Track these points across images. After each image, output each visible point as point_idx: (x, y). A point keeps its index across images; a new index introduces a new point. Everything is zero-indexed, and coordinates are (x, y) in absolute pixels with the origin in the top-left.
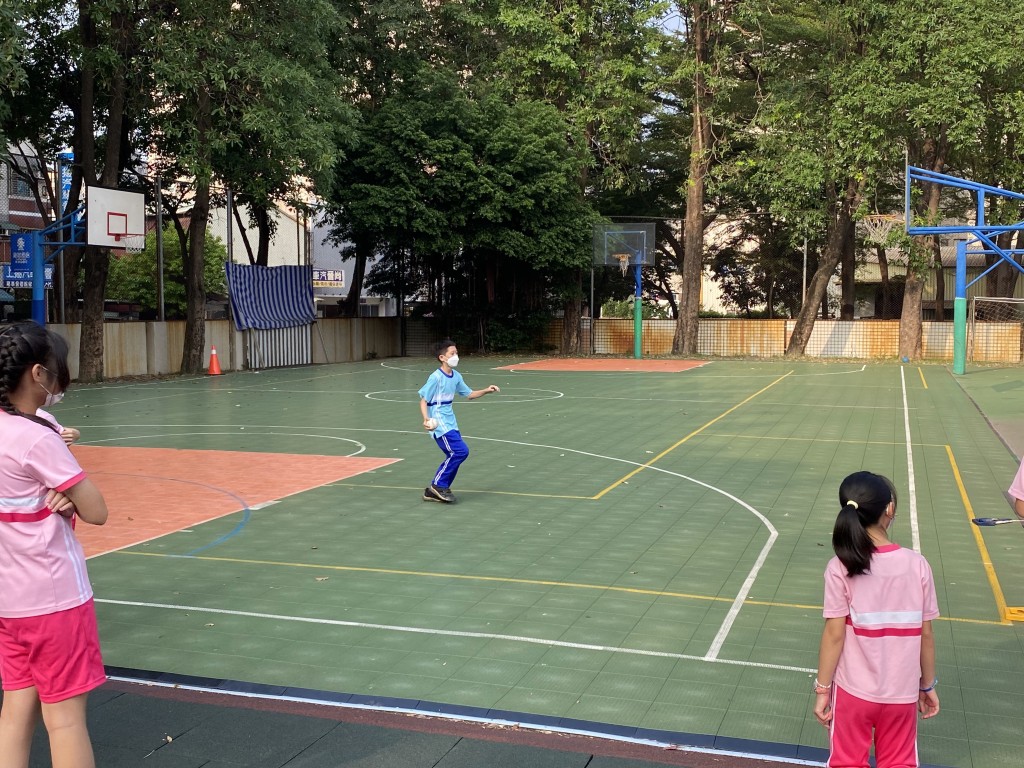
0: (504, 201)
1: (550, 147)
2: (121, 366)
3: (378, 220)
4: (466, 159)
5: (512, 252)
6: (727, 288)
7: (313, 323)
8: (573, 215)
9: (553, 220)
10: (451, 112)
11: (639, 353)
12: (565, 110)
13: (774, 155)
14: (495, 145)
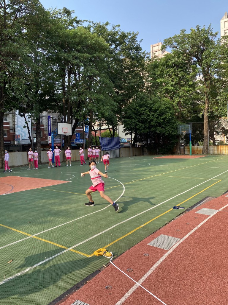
0: (156, 121)
1: (166, 108)
2: (75, 158)
3: (129, 126)
4: (147, 112)
5: (159, 132)
7: (120, 149)
8: (174, 123)
9: (169, 124)
10: (144, 102)
11: (191, 154)
12: (173, 99)
13: (223, 105)
14: (154, 108)
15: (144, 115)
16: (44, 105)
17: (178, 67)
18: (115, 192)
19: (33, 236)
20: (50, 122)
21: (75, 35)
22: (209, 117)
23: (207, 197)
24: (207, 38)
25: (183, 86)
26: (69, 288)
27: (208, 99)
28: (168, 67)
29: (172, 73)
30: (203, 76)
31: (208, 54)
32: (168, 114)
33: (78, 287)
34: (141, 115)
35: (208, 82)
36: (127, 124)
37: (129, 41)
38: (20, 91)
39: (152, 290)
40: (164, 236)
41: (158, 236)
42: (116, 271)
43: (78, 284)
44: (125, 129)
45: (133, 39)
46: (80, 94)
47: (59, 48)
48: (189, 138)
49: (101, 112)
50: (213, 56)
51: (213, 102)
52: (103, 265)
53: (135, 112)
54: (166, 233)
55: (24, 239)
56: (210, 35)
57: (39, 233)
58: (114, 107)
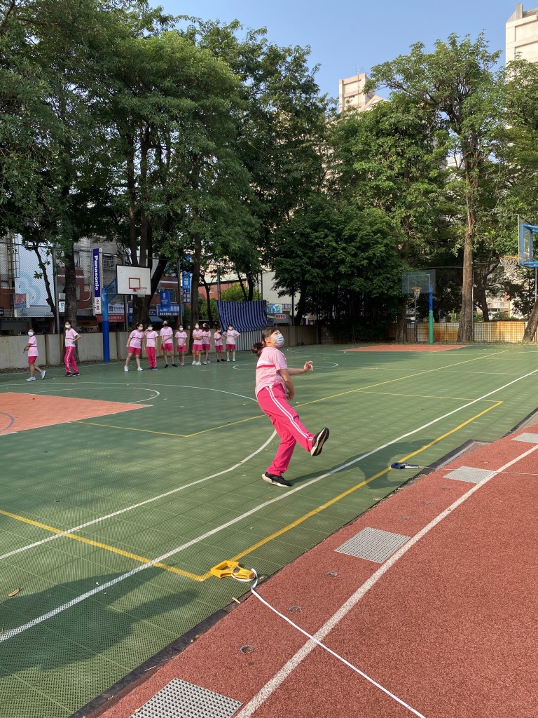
0: (352, 262)
1: (375, 233)
3: (286, 276)
4: (330, 241)
5: (358, 289)
6: (516, 304)
8: (393, 268)
9: (381, 271)
10: (323, 217)
11: (431, 341)
12: (391, 212)
13: (508, 228)
14: (346, 233)
15: (323, 248)
16: (84, 224)
17: (404, 133)
18: (256, 431)
19: (67, 534)
20: (98, 264)
21: (158, 54)
22: (474, 255)
23: (470, 442)
24: (473, 66)
25: (414, 179)
26: (154, 652)
27: (474, 213)
28: (380, 133)
29: (390, 148)
30: (462, 157)
31: (475, 105)
32: (379, 246)
33: (175, 650)
34: (317, 249)
35: (475, 172)
36: (282, 270)
37: (288, 69)
38: (24, 187)
39: (346, 653)
40: (372, 530)
41: (359, 530)
42: (262, 611)
43: (176, 642)
44: (277, 281)
45: (298, 63)
46: (170, 197)
47: (118, 84)
48: (428, 303)
49: (220, 241)
50: (487, 108)
51: (485, 219)
52: (233, 598)
53: (303, 240)
54: (377, 524)
55: (46, 540)
56: (481, 58)
57: (80, 527)
58: (253, 229)
